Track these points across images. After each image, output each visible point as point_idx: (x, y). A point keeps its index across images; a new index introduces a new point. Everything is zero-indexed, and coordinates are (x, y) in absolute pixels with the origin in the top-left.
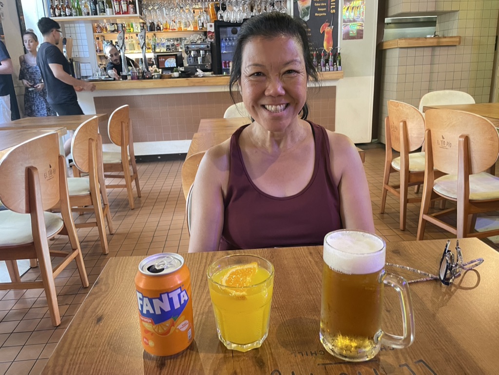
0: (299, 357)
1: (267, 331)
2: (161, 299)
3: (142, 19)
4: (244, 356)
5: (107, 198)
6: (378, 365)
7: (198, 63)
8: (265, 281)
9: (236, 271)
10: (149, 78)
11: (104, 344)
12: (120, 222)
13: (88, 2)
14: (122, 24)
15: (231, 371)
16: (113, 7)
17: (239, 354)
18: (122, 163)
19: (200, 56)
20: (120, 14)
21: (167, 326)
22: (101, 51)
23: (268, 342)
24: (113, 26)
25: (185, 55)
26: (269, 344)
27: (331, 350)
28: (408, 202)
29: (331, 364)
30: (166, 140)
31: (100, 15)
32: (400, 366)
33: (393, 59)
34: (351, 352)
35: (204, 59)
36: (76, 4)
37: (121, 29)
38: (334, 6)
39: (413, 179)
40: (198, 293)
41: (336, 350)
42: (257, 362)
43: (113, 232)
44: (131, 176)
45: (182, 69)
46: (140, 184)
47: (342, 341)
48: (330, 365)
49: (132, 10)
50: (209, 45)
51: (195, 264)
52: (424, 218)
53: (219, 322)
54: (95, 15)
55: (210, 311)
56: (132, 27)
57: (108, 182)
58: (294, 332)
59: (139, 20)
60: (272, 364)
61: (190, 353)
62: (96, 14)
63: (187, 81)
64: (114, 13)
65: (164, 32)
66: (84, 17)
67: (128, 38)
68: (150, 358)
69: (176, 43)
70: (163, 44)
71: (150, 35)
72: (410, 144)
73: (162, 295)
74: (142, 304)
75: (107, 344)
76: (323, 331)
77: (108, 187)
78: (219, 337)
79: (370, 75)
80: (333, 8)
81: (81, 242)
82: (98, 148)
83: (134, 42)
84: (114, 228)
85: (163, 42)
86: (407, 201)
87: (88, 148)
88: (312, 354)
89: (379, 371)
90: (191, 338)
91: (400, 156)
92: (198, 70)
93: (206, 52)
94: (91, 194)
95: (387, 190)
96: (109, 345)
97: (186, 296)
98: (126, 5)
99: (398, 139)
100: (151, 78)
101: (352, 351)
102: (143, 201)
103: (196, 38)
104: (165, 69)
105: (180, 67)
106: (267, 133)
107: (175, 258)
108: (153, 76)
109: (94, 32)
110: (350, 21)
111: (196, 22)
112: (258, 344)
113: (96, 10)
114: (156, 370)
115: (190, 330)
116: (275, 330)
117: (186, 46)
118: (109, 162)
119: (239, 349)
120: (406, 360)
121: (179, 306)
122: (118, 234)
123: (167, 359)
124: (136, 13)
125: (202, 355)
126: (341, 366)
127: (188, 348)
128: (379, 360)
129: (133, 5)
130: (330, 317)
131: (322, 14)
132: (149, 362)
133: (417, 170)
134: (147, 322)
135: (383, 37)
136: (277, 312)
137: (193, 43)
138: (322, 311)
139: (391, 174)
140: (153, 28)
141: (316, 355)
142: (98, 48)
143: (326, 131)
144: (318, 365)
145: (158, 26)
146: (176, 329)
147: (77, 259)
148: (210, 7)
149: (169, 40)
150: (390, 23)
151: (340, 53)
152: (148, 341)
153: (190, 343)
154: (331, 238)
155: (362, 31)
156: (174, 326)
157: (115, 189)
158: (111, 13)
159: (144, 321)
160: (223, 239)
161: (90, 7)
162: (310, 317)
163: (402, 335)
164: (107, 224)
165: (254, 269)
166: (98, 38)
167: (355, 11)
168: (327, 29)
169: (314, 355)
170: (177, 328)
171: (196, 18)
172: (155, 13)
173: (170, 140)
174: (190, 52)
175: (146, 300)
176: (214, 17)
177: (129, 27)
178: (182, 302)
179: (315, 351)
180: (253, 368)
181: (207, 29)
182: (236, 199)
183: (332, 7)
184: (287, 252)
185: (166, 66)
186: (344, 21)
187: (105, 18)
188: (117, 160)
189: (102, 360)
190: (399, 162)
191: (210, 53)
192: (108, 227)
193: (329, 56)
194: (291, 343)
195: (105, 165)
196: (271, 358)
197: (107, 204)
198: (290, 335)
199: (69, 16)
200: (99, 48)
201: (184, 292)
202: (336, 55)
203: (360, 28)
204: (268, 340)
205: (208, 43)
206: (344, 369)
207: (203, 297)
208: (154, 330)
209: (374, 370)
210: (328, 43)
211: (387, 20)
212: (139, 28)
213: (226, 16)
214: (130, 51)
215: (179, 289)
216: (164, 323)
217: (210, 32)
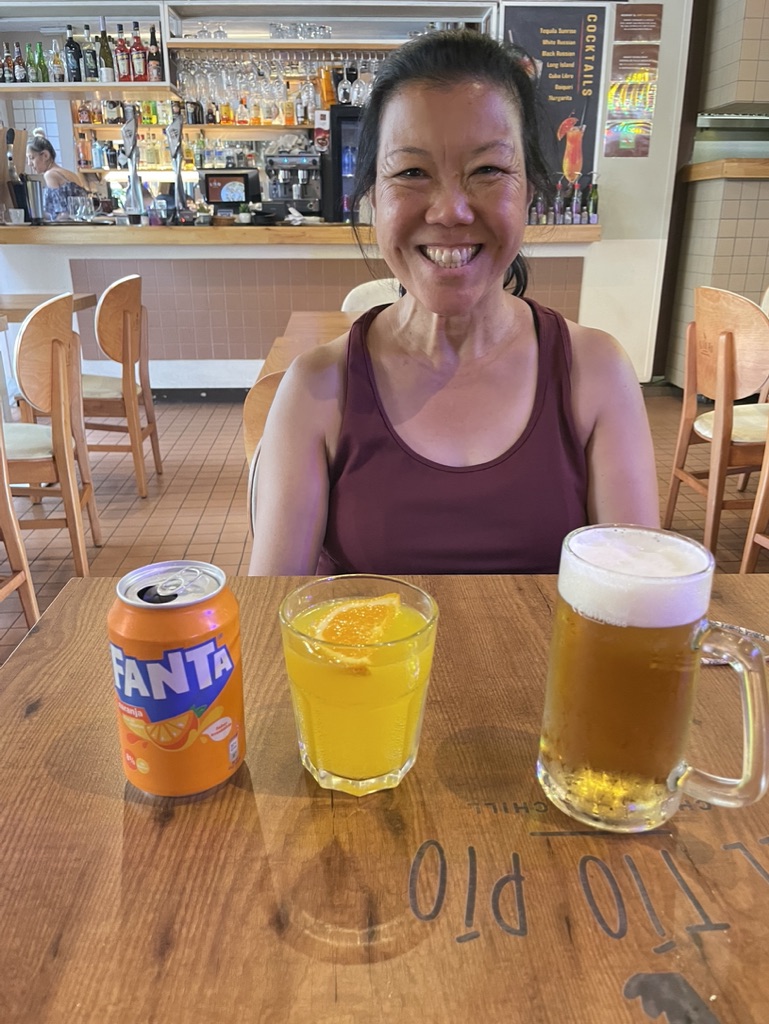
0: (487, 816)
1: (414, 750)
2: (166, 664)
3: (176, 93)
4: (360, 805)
5: (90, 473)
6: (674, 843)
7: (292, 197)
8: (415, 635)
9: (349, 610)
10: (187, 223)
11: (38, 764)
12: (115, 523)
13: (63, 54)
14: (134, 107)
15: (328, 839)
16: (115, 65)
17: (346, 801)
18: (123, 399)
19: (297, 182)
20: (130, 80)
21: (180, 728)
22: (88, 163)
23: (416, 777)
24: (115, 109)
25: (265, 181)
26: (418, 782)
27: (564, 801)
28: (723, 508)
29: (561, 834)
30: (218, 357)
31: (86, 81)
32: (726, 847)
33: (711, 202)
34: (611, 809)
35: (304, 188)
36: (37, 56)
37: (130, 117)
38: (590, 82)
39: (739, 459)
40: (261, 662)
41: (575, 802)
42: (389, 820)
43: (102, 543)
44: (142, 429)
45: (257, 206)
46: (161, 448)
47: (592, 784)
48: (560, 837)
49: (155, 72)
50: (317, 159)
51: (259, 600)
52: (756, 541)
53: (304, 726)
54: (75, 81)
55: (287, 702)
56: (155, 113)
57: (93, 438)
58: (477, 759)
59: (170, 95)
60: (423, 826)
61: (233, 792)
62: (78, 79)
63: (267, 232)
64: (117, 79)
65: (224, 127)
66: (52, 84)
67: (146, 137)
68: (141, 800)
69: (247, 152)
70: (220, 153)
71: (191, 131)
72: (738, 384)
73: (170, 655)
74: (122, 673)
75: (43, 764)
76: (547, 758)
77: (92, 448)
78: (304, 761)
79: (658, 238)
80: (588, 86)
81: (32, 560)
82: (72, 364)
83: (158, 146)
84: (102, 535)
85: (220, 149)
86: (721, 505)
87: (49, 361)
88: (517, 809)
89: (676, 857)
90: (238, 760)
91: (713, 409)
92: (291, 210)
93: (310, 173)
94: (56, 460)
95: (681, 481)
96: (49, 766)
97: (226, 660)
98: (142, 61)
99: (713, 372)
100: (190, 223)
101: (613, 806)
102: (166, 484)
103: (291, 141)
104: (221, 205)
105: (254, 202)
106: (430, 318)
107: (204, 573)
108: (195, 219)
109: (74, 122)
110: (623, 117)
111: (291, 108)
112: (393, 780)
113: (79, 69)
114: (151, 825)
115: (236, 740)
116: (434, 749)
117: (268, 159)
118: (97, 396)
119: (349, 788)
120: (740, 834)
121: (210, 683)
122: (110, 547)
123: (181, 804)
124: (163, 79)
125: (260, 798)
126: (585, 840)
127: (229, 781)
128: (675, 831)
129: (157, 63)
130: (566, 726)
131: (563, 98)
132: (138, 808)
133: (747, 439)
134: (133, 716)
135: (691, 155)
136: (439, 711)
137: (283, 154)
138: (547, 713)
139: (690, 446)
140: (200, 116)
141: (527, 811)
142: (81, 155)
143: (564, 323)
144: (532, 834)
145: (210, 112)
146: (201, 735)
147: (21, 590)
148: (323, 76)
149: (232, 146)
150: (707, 129)
151: (596, 186)
152: (135, 759)
153: (234, 770)
154: (579, 542)
155: (648, 139)
156: (196, 728)
157: (111, 454)
158: (111, 77)
159: (126, 713)
160: (325, 557)
161: (65, 64)
162: (517, 726)
163: (739, 777)
164: (88, 525)
165: (392, 608)
166: (82, 136)
167: (634, 95)
168: (573, 132)
169: (523, 811)
170: (205, 733)
171: (292, 99)
172: (203, 81)
173: (226, 358)
174: (277, 173)
175: (131, 665)
176: (330, 98)
177: (149, 113)
178: (218, 674)
179: (525, 803)
180: (379, 835)
181: (313, 123)
182: (356, 467)
183: (585, 82)
184: (465, 585)
185: (224, 199)
186: (611, 117)
187: (97, 88)
188: (113, 393)
189: (29, 799)
190: (712, 423)
191: (319, 178)
192: (90, 531)
193: (573, 191)
194: (470, 781)
195: (86, 401)
196: (421, 810)
197: (89, 484)
198: (466, 762)
199: (22, 81)
200: (85, 156)
201: (224, 650)
202: (588, 190)
203: (644, 134)
204: (415, 773)
205: (315, 154)
206: (594, 848)
207: (273, 671)
208: (149, 735)
209: (664, 853)
210: (573, 161)
211: (703, 120)
212: (170, 116)
213: (355, 93)
214: (150, 166)
215: (212, 644)
216: (172, 721)
217: (320, 130)
